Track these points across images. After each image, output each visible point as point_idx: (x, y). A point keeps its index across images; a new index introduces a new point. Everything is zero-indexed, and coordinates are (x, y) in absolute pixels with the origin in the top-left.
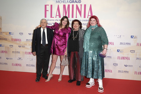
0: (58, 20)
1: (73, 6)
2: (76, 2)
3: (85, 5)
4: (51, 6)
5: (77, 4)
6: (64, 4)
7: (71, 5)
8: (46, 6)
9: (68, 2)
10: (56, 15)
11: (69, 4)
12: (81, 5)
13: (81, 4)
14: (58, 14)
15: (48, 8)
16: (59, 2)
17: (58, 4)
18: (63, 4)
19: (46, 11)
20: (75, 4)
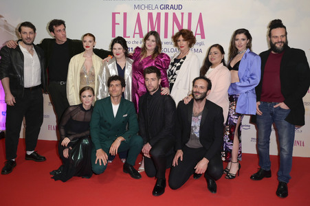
0: (137, 43)
1: (167, 15)
2: (172, 7)
3: (190, 15)
4: (125, 14)
5: (174, 11)
6: (150, 11)
7: (163, 13)
8: (114, 14)
9: (156, 7)
10: (135, 33)
11: (160, 11)
12: (182, 14)
13: (182, 11)
14: (137, 31)
15: (119, 19)
16: (139, 7)
17: (137, 11)
18: (146, 12)
19: (114, 24)
20: (171, 12)
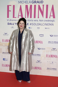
1: (35, 6)
2: (38, 2)
3: (47, 6)
4: (14, 6)
5: (39, 4)
6: (27, 4)
7: (33, 5)
8: (8, 6)
9: (30, 2)
10: (19, 16)
11: (31, 4)
12: (43, 5)
13: (43, 4)
14: (20, 14)
15: (11, 8)
16: (21, 2)
17: (20, 4)
18: (25, 4)
19: (8, 11)
20: (37, 5)
